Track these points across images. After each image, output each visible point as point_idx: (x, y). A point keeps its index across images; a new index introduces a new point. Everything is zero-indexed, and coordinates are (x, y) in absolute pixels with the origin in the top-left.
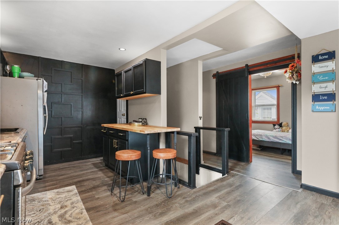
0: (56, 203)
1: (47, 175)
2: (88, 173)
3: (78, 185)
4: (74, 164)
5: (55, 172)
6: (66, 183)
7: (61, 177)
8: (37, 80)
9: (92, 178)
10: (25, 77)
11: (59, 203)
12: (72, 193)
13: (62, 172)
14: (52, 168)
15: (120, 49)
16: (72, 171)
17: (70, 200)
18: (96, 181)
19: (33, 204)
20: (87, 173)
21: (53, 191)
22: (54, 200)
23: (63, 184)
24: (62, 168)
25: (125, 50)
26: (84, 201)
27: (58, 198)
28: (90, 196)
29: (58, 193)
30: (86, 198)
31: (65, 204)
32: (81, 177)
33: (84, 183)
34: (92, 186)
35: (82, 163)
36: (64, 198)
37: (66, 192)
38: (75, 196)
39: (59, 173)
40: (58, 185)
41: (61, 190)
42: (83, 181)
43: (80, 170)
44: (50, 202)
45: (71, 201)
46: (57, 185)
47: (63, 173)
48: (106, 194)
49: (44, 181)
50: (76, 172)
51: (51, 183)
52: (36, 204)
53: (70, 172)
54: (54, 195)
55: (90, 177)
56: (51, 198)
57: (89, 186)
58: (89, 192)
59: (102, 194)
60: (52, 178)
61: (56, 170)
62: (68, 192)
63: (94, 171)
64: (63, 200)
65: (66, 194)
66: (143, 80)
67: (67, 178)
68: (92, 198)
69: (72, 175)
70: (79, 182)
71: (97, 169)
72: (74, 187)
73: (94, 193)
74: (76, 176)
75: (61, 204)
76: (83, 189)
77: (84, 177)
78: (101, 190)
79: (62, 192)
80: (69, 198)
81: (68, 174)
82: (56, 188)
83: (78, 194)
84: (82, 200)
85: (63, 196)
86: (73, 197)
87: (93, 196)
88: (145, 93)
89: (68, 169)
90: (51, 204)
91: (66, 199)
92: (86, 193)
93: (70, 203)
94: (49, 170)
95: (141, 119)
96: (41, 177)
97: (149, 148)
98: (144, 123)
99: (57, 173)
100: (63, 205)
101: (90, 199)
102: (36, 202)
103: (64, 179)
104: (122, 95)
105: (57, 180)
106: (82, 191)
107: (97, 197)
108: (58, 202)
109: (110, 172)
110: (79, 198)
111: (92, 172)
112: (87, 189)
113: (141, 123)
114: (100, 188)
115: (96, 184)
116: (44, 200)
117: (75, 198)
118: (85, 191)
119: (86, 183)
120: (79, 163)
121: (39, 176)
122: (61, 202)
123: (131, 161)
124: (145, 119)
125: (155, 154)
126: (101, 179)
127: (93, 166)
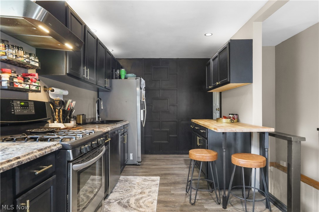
0: (139, 188)
1: (145, 163)
2: (177, 167)
3: (163, 177)
4: (168, 157)
5: (151, 161)
6: (155, 173)
7: (154, 167)
8: (136, 79)
9: (177, 174)
10: (128, 78)
11: (141, 189)
12: (154, 183)
13: (156, 162)
14: (151, 157)
15: (206, 35)
16: (164, 163)
17: (150, 188)
18: (180, 177)
19: (125, 184)
20: (175, 167)
21: (142, 177)
22: (139, 185)
23: (152, 174)
24: (158, 159)
25: (212, 34)
26: (160, 193)
27: (143, 184)
28: (167, 190)
29: (145, 180)
30: (163, 191)
31: (145, 191)
32: (169, 170)
33: (168, 177)
34: (173, 181)
35: (176, 157)
36: (146, 185)
37: (151, 181)
38: (155, 186)
39: (154, 162)
40: (149, 174)
41: (147, 178)
42: (169, 174)
43: (171, 163)
44: (136, 186)
45: (150, 190)
46: (148, 172)
47: (157, 164)
48: (181, 192)
49: (141, 167)
50: (167, 164)
51: (145, 170)
52: (127, 184)
53: (162, 164)
54: (141, 181)
55: (176, 172)
56: (138, 183)
57: (171, 180)
58: (168, 186)
59: (178, 191)
60: (147, 166)
61: (153, 160)
62: (152, 181)
63: (182, 167)
64: (145, 187)
65: (150, 182)
66: (227, 67)
67: (157, 169)
68: (168, 193)
69: (163, 166)
70: (165, 174)
71: (185, 166)
72: (158, 178)
73: (172, 188)
74: (165, 169)
75: (142, 190)
76: (165, 182)
77: (171, 171)
78: (179, 187)
79: (147, 180)
80: (150, 186)
81: (160, 165)
82: (146, 176)
83: (158, 186)
84: (159, 191)
85: (147, 183)
86: (153, 186)
87: (170, 190)
88: (229, 83)
89: (163, 160)
90: (136, 188)
91: (148, 187)
92: (165, 186)
93: (148, 191)
94: (148, 159)
95: (232, 114)
96: (140, 164)
97: (224, 150)
98: (232, 119)
99: (153, 162)
100: (143, 191)
101: (165, 193)
102: (128, 183)
103: (155, 169)
104: (210, 87)
105: (150, 169)
106: (163, 184)
107: (172, 192)
108: (141, 187)
109: (196, 172)
110: (157, 189)
111: (180, 167)
112: (168, 183)
113: (229, 120)
114: (179, 185)
115: (177, 181)
116: (133, 182)
117: (154, 188)
118: (166, 184)
119: (169, 177)
120: (173, 157)
121: (138, 162)
122: (143, 188)
123: (203, 162)
124: (237, 115)
125: (233, 159)
126: (184, 176)
127: (184, 162)
